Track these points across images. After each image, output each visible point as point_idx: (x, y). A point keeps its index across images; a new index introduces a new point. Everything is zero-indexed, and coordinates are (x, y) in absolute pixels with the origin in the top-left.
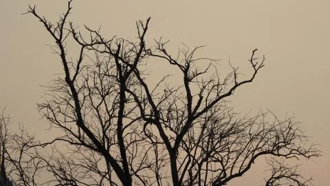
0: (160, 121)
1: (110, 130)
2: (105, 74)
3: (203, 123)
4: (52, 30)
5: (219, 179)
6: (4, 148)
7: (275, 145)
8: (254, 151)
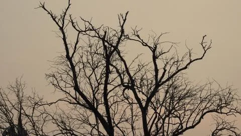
0: (135, 87)
1: (99, 93)
2: (95, 53)
3: (166, 89)
4: (57, 20)
5: (177, 130)
6: (21, 106)
7: (218, 105)
8: (203, 110)
